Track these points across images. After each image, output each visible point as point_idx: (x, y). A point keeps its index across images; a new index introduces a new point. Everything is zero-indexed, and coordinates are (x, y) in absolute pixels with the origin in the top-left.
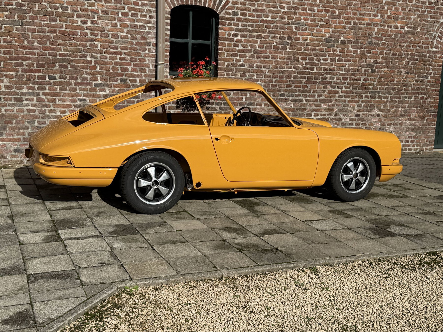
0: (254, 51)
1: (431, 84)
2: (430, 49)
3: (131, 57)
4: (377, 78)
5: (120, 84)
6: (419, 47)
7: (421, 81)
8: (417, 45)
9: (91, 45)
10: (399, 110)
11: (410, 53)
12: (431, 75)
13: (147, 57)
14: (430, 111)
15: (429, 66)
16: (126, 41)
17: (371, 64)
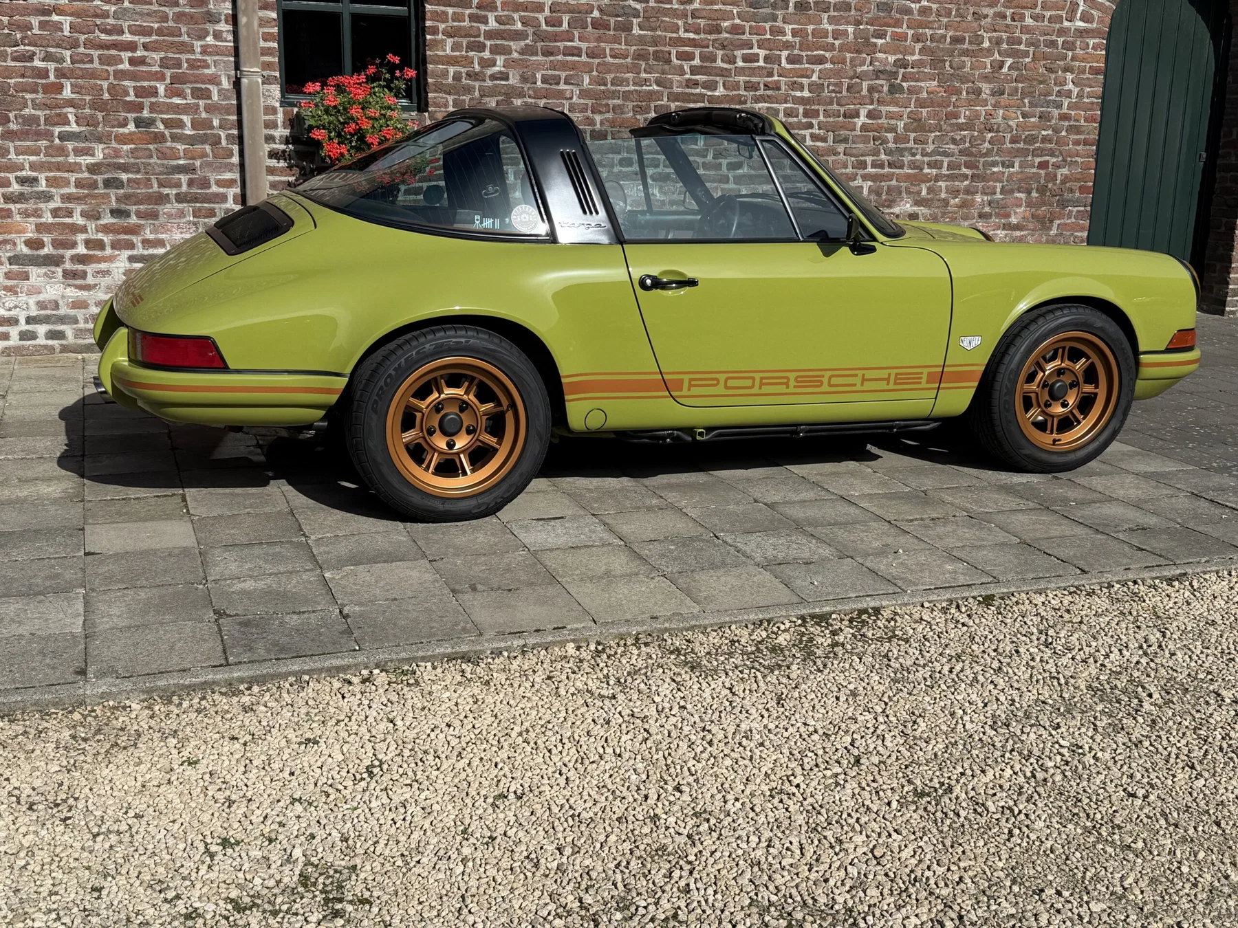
0: (534, 33)
1: (1072, 123)
2: (1066, 24)
3: (162, 55)
4: (909, 110)
5: (134, 132)
6: (1034, 18)
7: (1040, 117)
8: (1027, 13)
9: (43, 25)
10: (973, 200)
11: (1004, 35)
12: (1070, 97)
13: (210, 54)
14: (1069, 201)
15: (1063, 72)
16: (146, 11)
17: (888, 68)
